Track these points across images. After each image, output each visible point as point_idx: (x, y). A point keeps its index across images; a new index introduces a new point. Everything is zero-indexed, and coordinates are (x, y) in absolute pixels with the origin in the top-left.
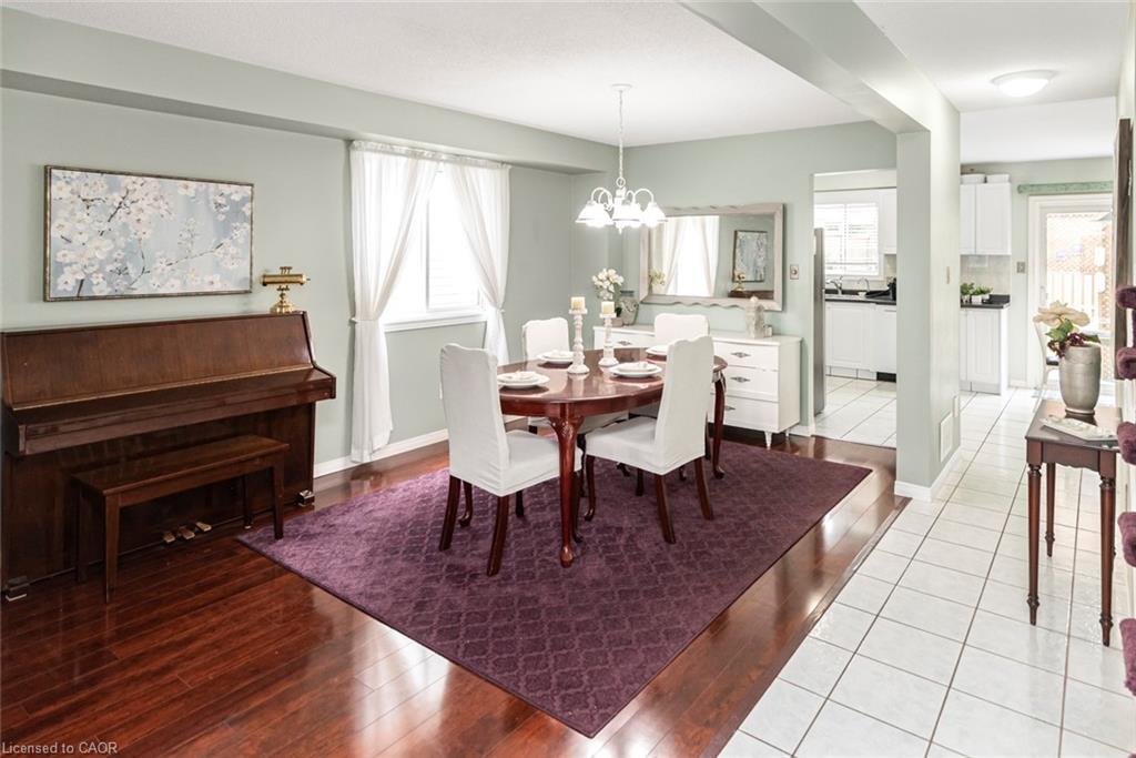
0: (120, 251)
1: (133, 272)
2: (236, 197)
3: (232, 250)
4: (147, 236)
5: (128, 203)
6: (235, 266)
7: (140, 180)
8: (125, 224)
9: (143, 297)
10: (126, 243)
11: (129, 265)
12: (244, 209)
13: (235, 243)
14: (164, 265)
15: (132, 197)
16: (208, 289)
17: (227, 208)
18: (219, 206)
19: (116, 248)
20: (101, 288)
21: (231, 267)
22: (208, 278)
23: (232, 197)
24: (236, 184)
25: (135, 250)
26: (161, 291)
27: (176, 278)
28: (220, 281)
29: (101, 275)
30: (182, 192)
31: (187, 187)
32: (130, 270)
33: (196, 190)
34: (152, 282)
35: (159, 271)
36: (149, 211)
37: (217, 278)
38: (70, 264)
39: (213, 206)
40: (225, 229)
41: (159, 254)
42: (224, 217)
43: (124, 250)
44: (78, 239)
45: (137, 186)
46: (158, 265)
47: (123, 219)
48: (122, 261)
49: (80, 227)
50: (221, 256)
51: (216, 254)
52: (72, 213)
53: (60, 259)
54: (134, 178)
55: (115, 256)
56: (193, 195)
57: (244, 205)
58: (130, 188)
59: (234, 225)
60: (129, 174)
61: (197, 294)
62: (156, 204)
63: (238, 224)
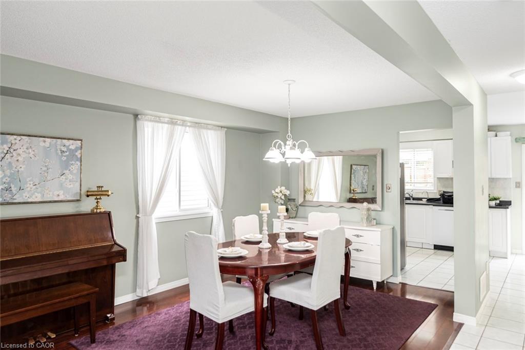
0: (7, 178)
1: (14, 189)
2: (72, 147)
3: (70, 177)
4: (22, 169)
5: (12, 150)
6: (72, 186)
7: (19, 138)
8: (10, 163)
9: (20, 203)
10: (11, 173)
11: (12, 186)
12: (76, 154)
13: (71, 173)
14: (32, 185)
15: (14, 147)
16: (56, 199)
17: (67, 153)
18: (63, 152)
19: (5, 176)
21: (69, 187)
22: (56, 193)
23: (70, 147)
24: (72, 139)
25: (15, 177)
26: (30, 200)
27: (38, 193)
28: (63, 194)
30: (42, 144)
31: (45, 142)
32: (13, 189)
33: (50, 143)
34: (24, 195)
35: (29, 189)
36: (24, 155)
37: (61, 192)
39: (60, 152)
40: (66, 165)
41: (28, 179)
42: (65, 158)
43: (9, 177)
45: (17, 141)
46: (28, 185)
47: (9, 160)
48: (9, 183)
50: (64, 180)
51: (61, 179)
54: (15, 137)
55: (4, 180)
56: (48, 146)
57: (76, 152)
58: (13, 142)
59: (71, 163)
60: (12, 134)
61: (50, 202)
62: (27, 151)
63: (73, 162)
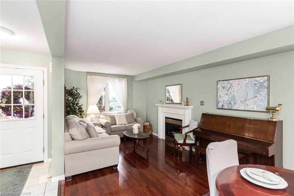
0: (230, 99)
1: (233, 104)
2: (262, 81)
3: (260, 98)
4: (236, 95)
5: (231, 87)
6: (261, 103)
7: (234, 81)
8: (231, 92)
9: (234, 110)
10: (231, 96)
11: (232, 102)
12: (264, 84)
13: (261, 96)
14: (240, 102)
15: (232, 85)
16: (252, 110)
17: (258, 85)
18: (255, 84)
19: (229, 98)
20: (226, 107)
21: (260, 103)
22: (252, 106)
23: (260, 81)
24: (261, 77)
25: (233, 98)
26: (239, 109)
27: (243, 106)
28: (256, 107)
29: (226, 104)
30: (244, 82)
31: (245, 80)
32: (232, 103)
33: (248, 81)
34: (237, 106)
35: (238, 103)
36: (236, 88)
37: (255, 107)
38: (221, 101)
39: (253, 85)
40: (258, 92)
41: (238, 99)
42: (257, 88)
43: (230, 98)
44: (222, 96)
45: (233, 82)
46: (238, 102)
47: (231, 91)
48: (230, 101)
49: (222, 93)
50: (256, 100)
51: (255, 99)
52: (221, 90)
53: (219, 100)
54: (233, 80)
55: (229, 100)
56: (247, 82)
57: (264, 83)
58: (232, 83)
59: (261, 90)
60: (231, 80)
61: (249, 111)
62: (238, 86)
63: (262, 90)
